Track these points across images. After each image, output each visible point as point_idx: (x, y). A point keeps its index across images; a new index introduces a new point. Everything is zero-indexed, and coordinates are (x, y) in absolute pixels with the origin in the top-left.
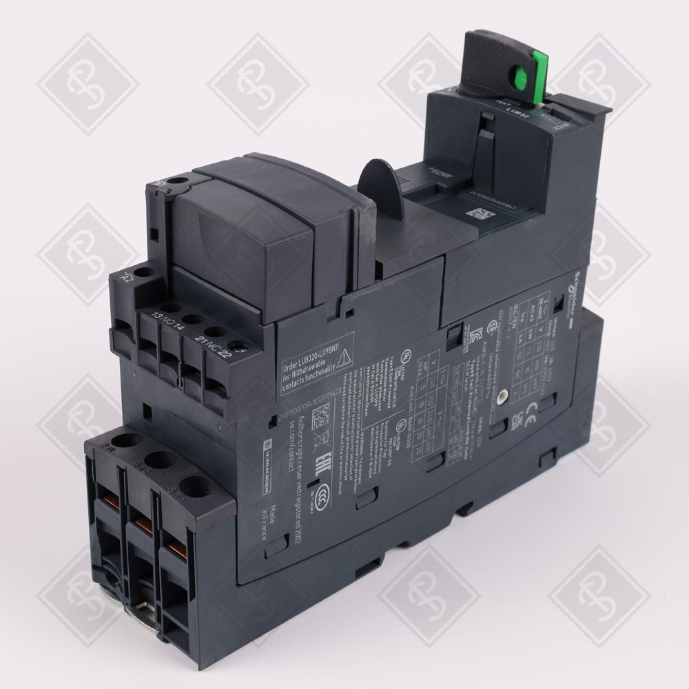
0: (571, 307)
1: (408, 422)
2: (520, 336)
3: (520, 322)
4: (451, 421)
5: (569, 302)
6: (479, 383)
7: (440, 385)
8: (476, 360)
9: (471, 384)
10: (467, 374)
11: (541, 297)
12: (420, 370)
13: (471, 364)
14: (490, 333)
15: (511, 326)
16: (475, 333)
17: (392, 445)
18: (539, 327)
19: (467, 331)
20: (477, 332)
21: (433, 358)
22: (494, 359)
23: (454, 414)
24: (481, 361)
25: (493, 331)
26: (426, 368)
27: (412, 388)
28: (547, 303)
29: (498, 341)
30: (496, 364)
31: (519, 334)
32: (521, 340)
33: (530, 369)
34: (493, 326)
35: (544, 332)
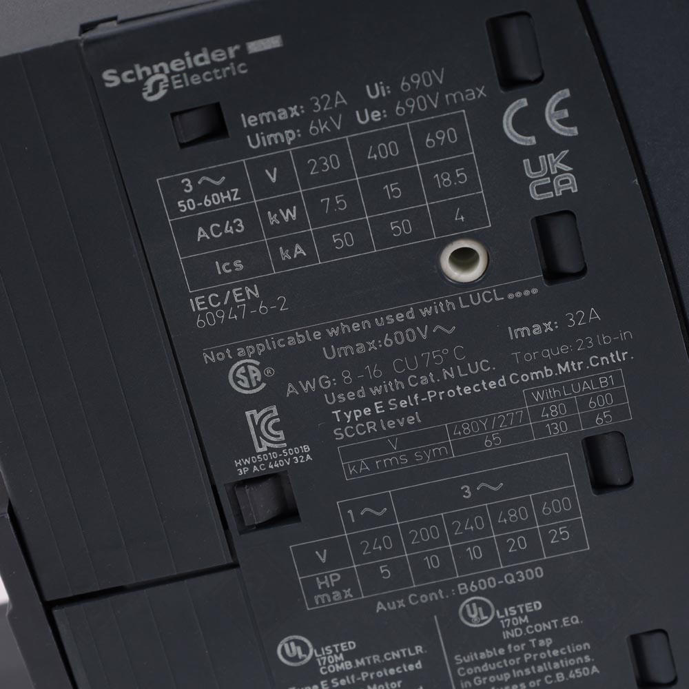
0: (214, 65)
1: (470, 594)
2: (285, 255)
3: (242, 274)
4: (499, 446)
5: (195, 80)
6: (403, 378)
7: (389, 518)
8: (336, 407)
9: (403, 404)
10: (371, 427)
11: (175, 211)
12: (337, 594)
13: (343, 423)
14: (264, 379)
15: (253, 303)
16: (259, 433)
17: (523, 626)
18: (264, 187)
19: (250, 466)
20: (257, 428)
21: (310, 564)
22: (340, 340)
23: (477, 443)
24: (342, 388)
25: (261, 368)
26: (333, 577)
27: (380, 606)
28: (194, 180)
29: (291, 341)
30: (356, 327)
31: (280, 264)
32: (299, 250)
33: (389, 179)
34: (247, 374)
35: (281, 162)
